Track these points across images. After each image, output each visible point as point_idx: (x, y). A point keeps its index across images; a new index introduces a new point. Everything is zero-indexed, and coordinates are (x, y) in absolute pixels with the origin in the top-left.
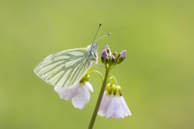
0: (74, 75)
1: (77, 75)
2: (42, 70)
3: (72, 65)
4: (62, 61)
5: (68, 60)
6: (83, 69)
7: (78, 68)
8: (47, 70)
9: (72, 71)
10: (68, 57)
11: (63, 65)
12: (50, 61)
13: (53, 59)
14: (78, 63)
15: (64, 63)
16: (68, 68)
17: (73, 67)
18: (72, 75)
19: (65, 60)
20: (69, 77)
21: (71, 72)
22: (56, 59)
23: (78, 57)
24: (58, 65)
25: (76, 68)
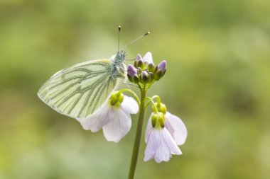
0: (93, 100)
1: (98, 99)
2: (49, 93)
3: (90, 84)
4: (76, 80)
5: (84, 78)
6: (105, 90)
7: (99, 89)
8: (57, 93)
9: (91, 94)
10: (83, 73)
11: (78, 85)
12: (59, 79)
13: (63, 76)
14: (98, 82)
15: (79, 82)
16: (86, 89)
17: (91, 88)
18: (90, 100)
19: (80, 77)
20: (87, 102)
21: (89, 96)
22: (67, 77)
23: (98, 73)
24: (72, 85)
25: (96, 90)
